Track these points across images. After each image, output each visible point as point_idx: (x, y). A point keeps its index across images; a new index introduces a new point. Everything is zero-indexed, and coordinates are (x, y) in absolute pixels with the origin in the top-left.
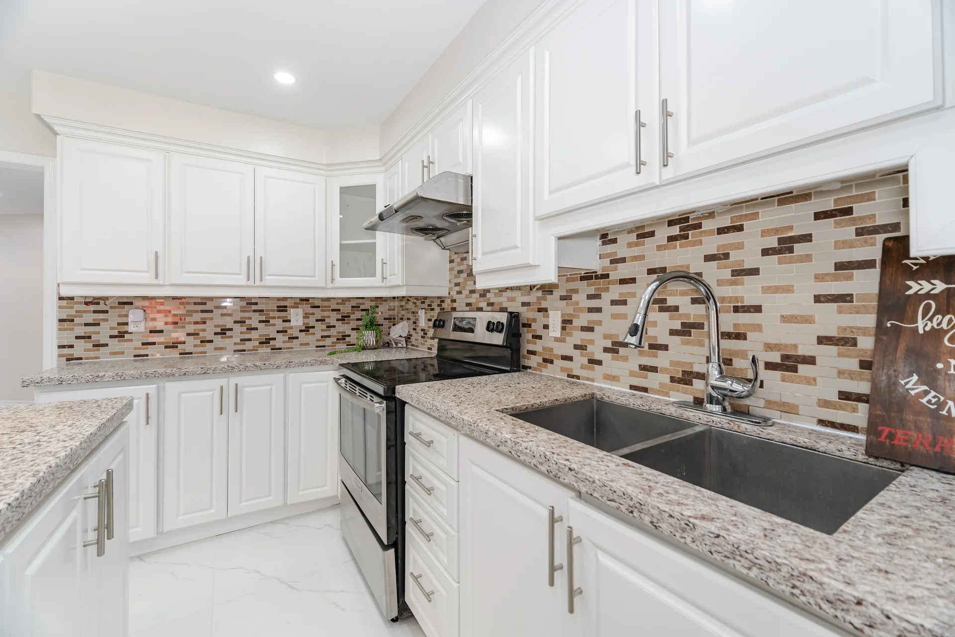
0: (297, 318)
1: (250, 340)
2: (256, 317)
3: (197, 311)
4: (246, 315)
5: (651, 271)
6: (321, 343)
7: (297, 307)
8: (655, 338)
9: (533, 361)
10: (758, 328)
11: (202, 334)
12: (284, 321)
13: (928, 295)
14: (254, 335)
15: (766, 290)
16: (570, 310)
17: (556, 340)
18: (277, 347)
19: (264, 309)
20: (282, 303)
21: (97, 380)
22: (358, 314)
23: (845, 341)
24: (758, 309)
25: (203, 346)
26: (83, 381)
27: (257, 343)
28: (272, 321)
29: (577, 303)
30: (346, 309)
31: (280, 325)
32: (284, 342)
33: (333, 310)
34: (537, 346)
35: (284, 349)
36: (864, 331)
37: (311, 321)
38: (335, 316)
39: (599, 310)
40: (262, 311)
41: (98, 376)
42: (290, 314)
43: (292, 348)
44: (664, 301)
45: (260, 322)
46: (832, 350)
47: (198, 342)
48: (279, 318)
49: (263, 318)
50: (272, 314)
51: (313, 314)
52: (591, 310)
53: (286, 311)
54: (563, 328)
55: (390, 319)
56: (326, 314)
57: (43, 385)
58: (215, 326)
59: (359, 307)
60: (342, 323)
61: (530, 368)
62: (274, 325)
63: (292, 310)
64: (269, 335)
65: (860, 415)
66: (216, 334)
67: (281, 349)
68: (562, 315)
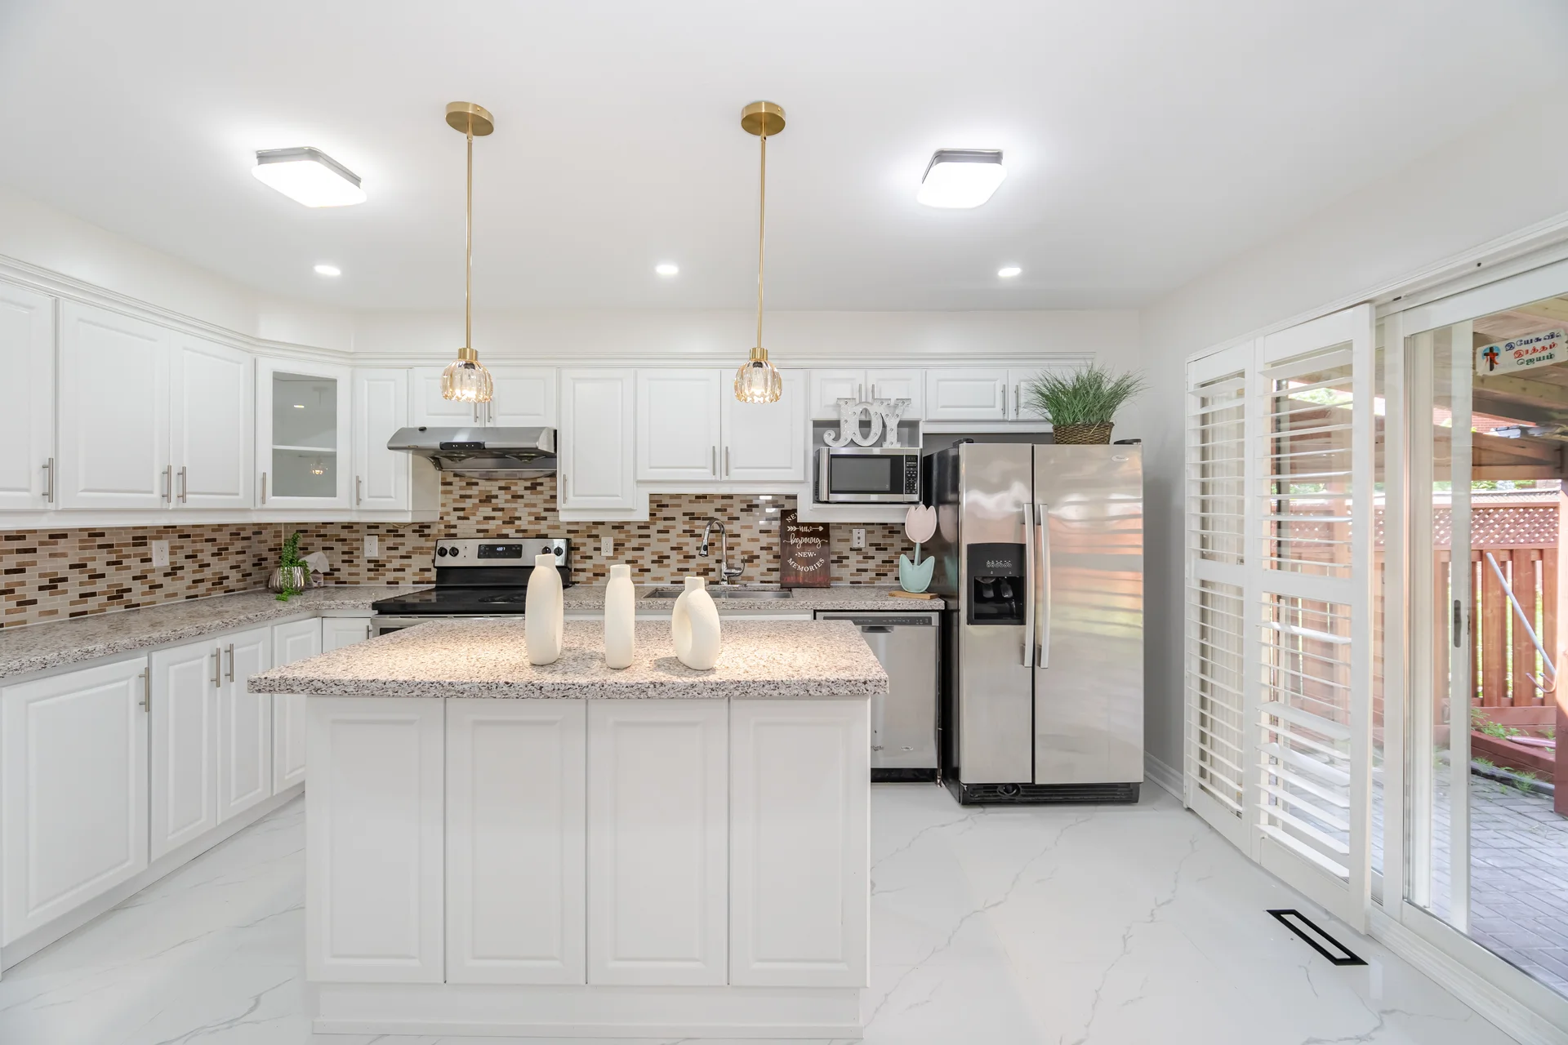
0: (160, 555)
1: (93, 594)
2: (105, 556)
3: (10, 552)
4: (87, 553)
5: (685, 514)
6: (192, 592)
7: (160, 538)
8: (688, 552)
9: (582, 577)
10: (739, 544)
11: (18, 591)
12: (143, 561)
13: (793, 532)
14: (100, 586)
15: (742, 527)
16: (622, 536)
17: (608, 558)
18: (133, 603)
19: (114, 543)
20: (139, 533)
21: (87, 657)
22: (239, 545)
23: (769, 548)
24: (739, 536)
25: (20, 612)
26: (70, 660)
27: (104, 599)
28: (126, 562)
29: (629, 531)
30: (223, 538)
31: (137, 567)
32: (144, 594)
33: (207, 540)
34: (588, 564)
35: (144, 604)
36: (774, 544)
37: (180, 560)
38: (210, 548)
39: (648, 536)
40: (111, 546)
41: (88, 652)
42: (151, 549)
43: (154, 603)
44: (693, 531)
45: (108, 564)
46: (765, 552)
47: (13, 604)
48: (135, 556)
49: (113, 558)
50: (125, 551)
51: (182, 547)
52: (641, 536)
53: (145, 544)
54: (615, 550)
55: (276, 549)
56: (199, 546)
57: (23, 672)
58: (41, 576)
59: (239, 534)
60: (219, 560)
61: (578, 582)
62: (128, 568)
63: (154, 542)
64: (122, 585)
65: (775, 576)
66: (41, 588)
67: (138, 605)
68: (614, 540)
